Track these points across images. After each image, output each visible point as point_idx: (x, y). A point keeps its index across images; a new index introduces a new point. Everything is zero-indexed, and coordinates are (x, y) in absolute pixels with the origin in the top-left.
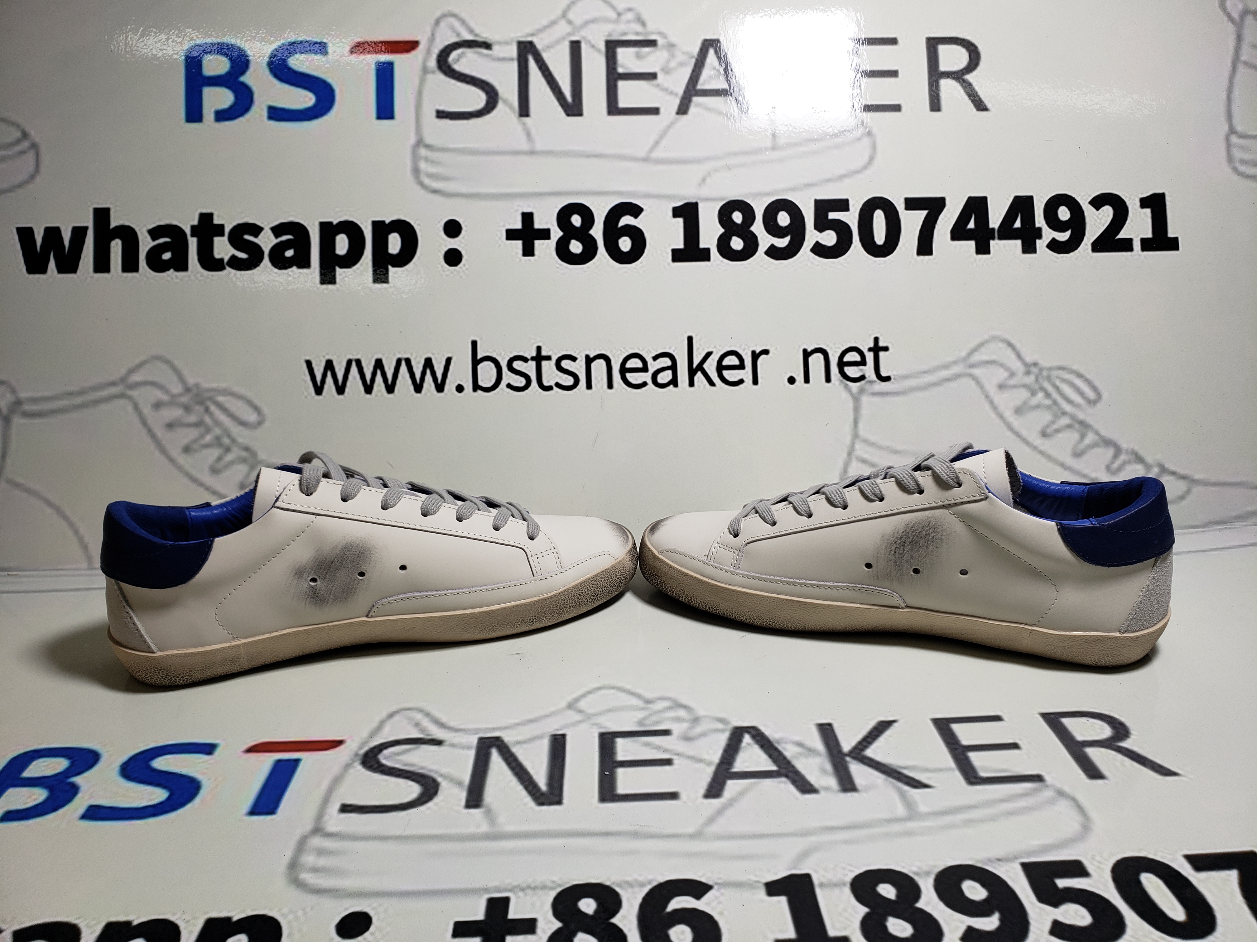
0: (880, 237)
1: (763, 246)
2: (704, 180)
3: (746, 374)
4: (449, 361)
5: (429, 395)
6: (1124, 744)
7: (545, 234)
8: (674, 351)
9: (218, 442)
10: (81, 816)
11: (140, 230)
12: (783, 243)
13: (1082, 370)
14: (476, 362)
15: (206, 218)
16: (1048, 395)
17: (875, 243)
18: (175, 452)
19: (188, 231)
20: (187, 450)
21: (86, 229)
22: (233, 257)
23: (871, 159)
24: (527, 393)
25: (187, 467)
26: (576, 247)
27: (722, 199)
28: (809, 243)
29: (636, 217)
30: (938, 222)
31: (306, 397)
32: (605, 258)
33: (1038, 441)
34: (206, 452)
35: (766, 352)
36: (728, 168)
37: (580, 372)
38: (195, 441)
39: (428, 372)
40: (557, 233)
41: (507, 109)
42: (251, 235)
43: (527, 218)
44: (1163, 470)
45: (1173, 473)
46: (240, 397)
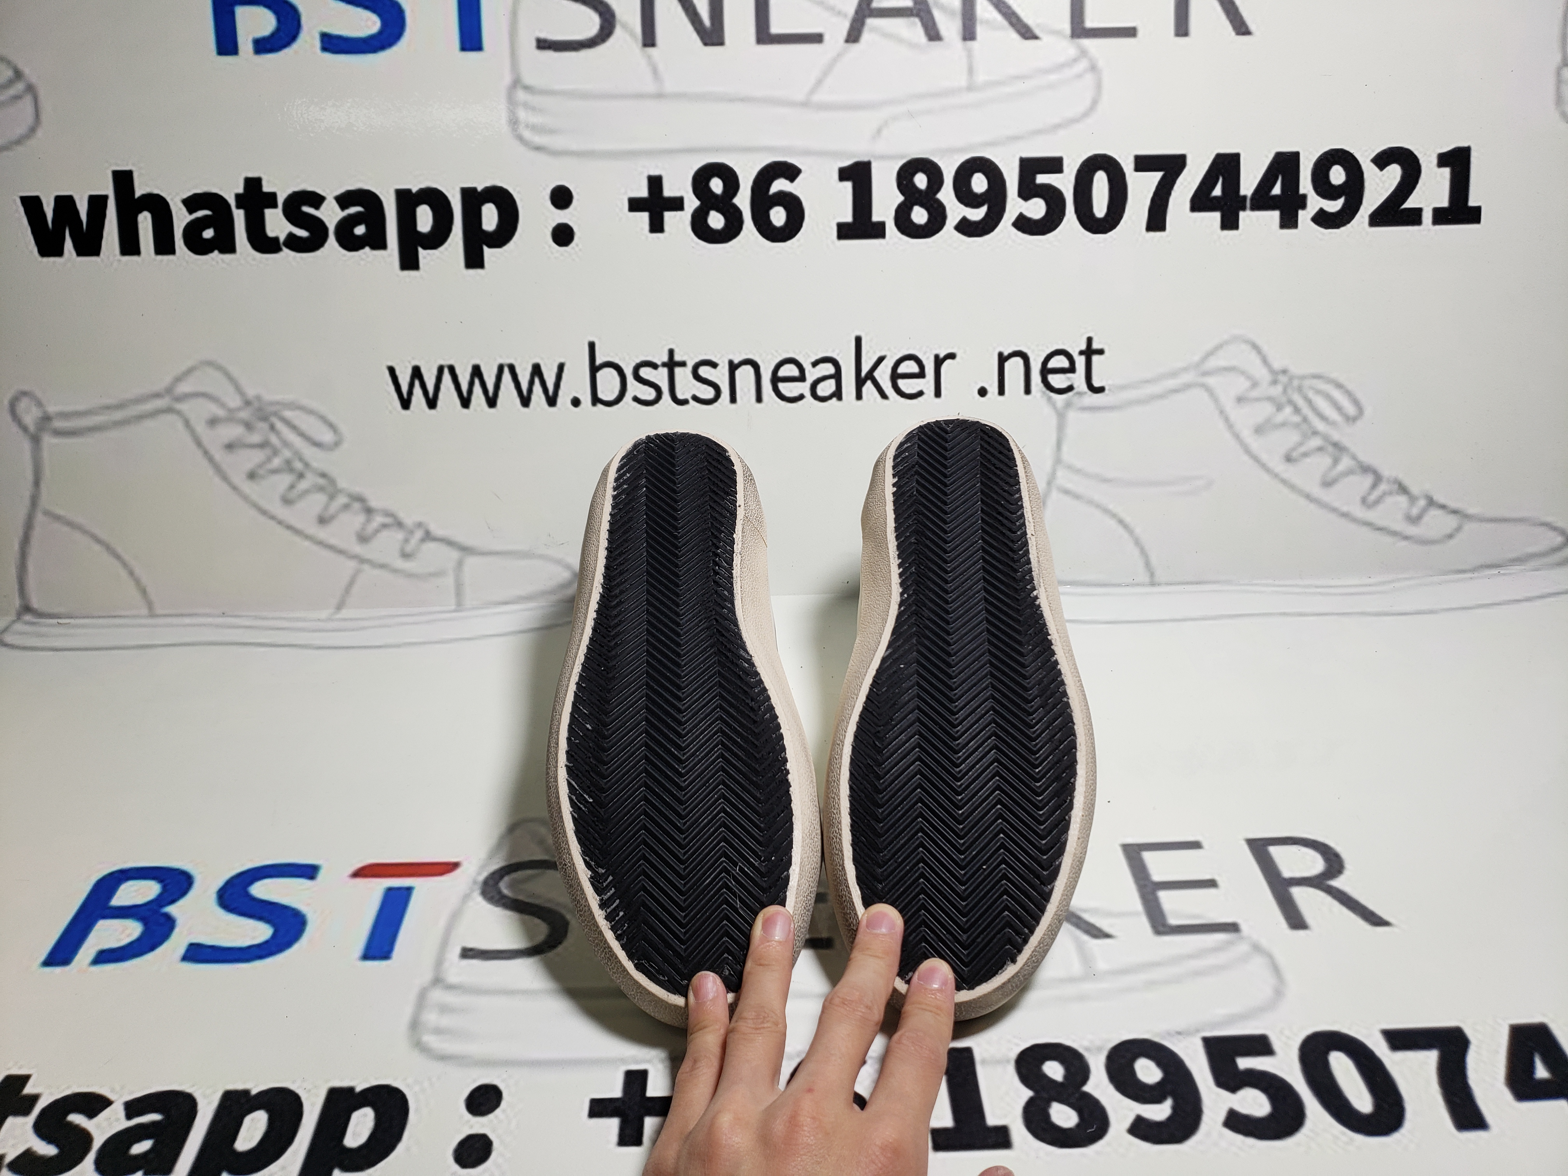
0: (1100, 208)
1: (952, 219)
2: (879, 131)
3: (927, 384)
4: (561, 367)
5: (539, 409)
6: (1336, 883)
7: (677, 204)
8: (838, 355)
9: (288, 466)
10: (182, 956)
11: (172, 199)
12: (977, 214)
13: (1342, 379)
14: (594, 369)
15: (253, 184)
16: (1297, 410)
17: (1093, 214)
18: (239, 479)
19: (232, 202)
20: (252, 476)
21: (105, 198)
22: (291, 235)
23: (1095, 103)
24: (657, 408)
25: (254, 497)
26: (716, 221)
27: (902, 157)
28: (1010, 216)
29: (792, 180)
30: (1176, 187)
31: (391, 412)
32: (753, 234)
33: (1280, 467)
34: (275, 478)
35: (952, 356)
36: (911, 115)
37: (723, 382)
38: (260, 466)
39: (537, 381)
40: (692, 203)
41: (628, 38)
42: (311, 206)
43: (655, 183)
44: (1431, 502)
45: (1443, 507)
46: (311, 412)
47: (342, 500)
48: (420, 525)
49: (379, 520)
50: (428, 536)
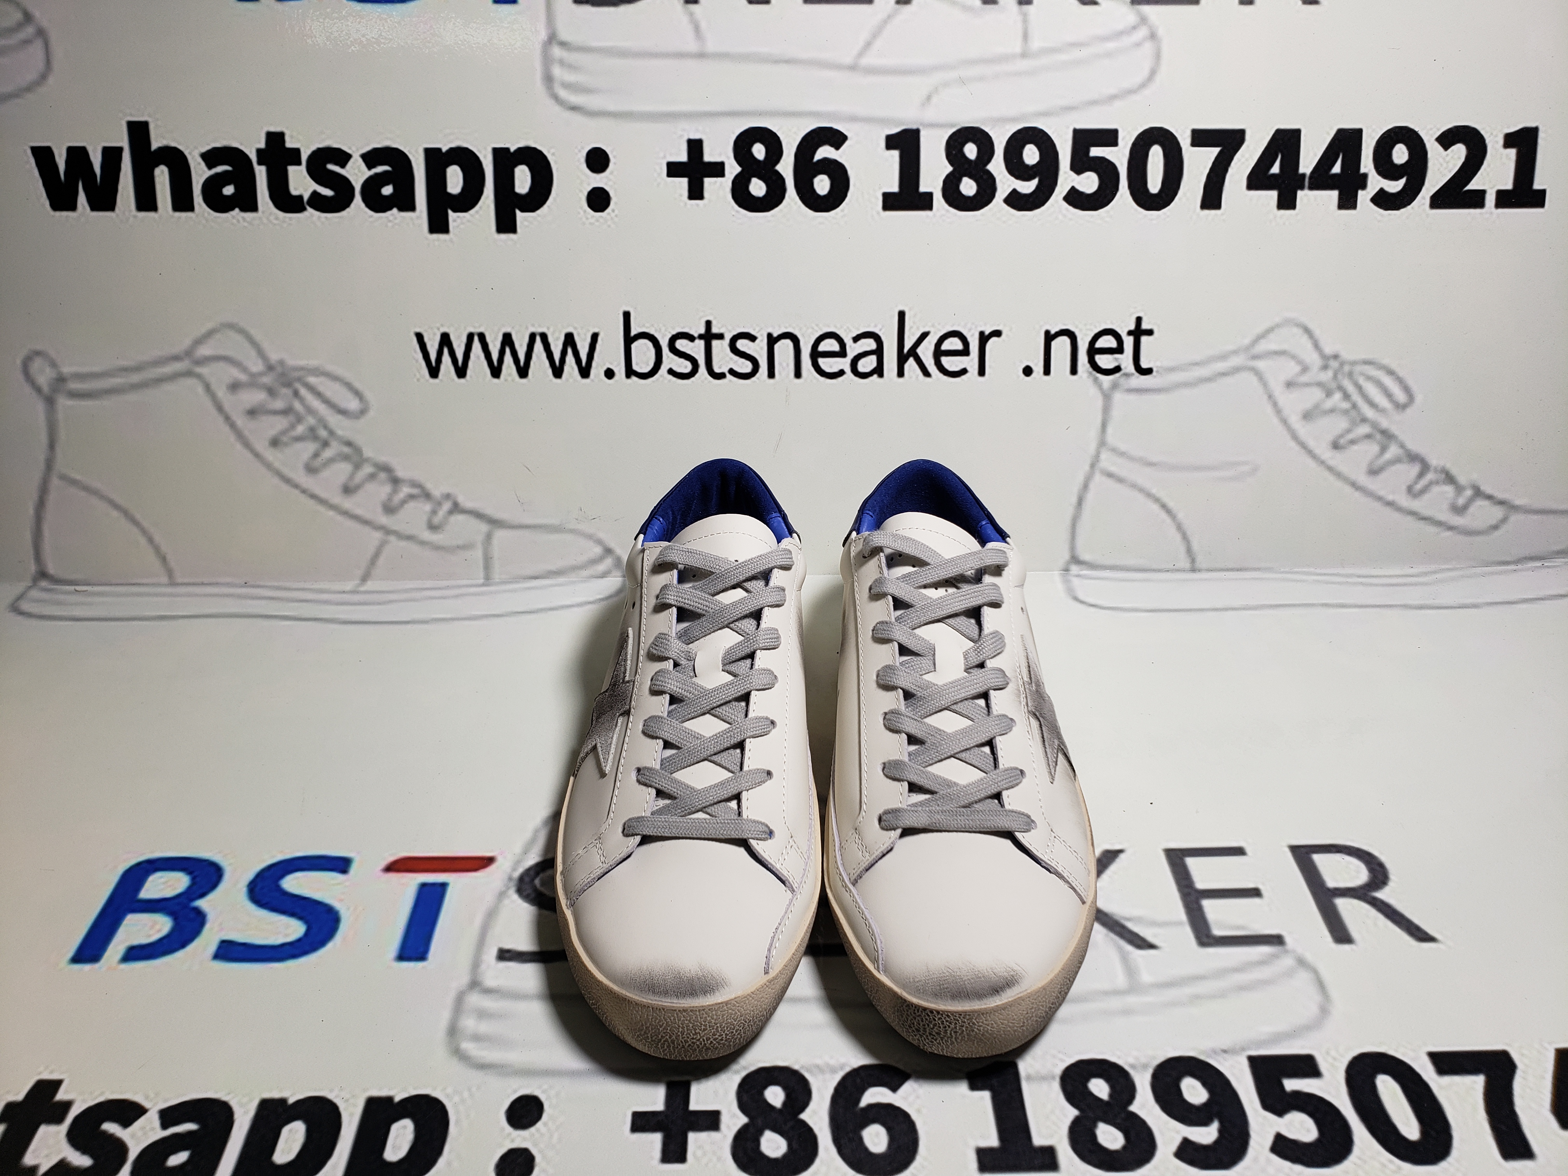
0: (1154, 184)
1: (1002, 192)
2: (929, 98)
3: (971, 362)
4: (595, 337)
5: (571, 380)
6: (1380, 895)
7: (717, 170)
8: (880, 330)
9: (312, 434)
10: (213, 954)
11: (190, 153)
12: (1028, 187)
13: (1394, 366)
14: (629, 340)
15: (275, 139)
16: (1346, 396)
17: (1147, 190)
18: (262, 446)
19: (253, 157)
20: (275, 443)
21: (120, 149)
22: (315, 194)
23: (1153, 73)
24: (693, 382)
25: (277, 464)
26: (758, 188)
27: (952, 126)
28: (1061, 190)
29: (837, 147)
30: (1233, 164)
31: (418, 380)
32: (796, 203)
33: (1327, 454)
34: (299, 446)
35: (997, 333)
36: (962, 81)
37: (761, 356)
38: (284, 432)
39: (570, 351)
40: (733, 169)
42: (336, 164)
43: (695, 146)
44: (1478, 493)
45: (1489, 497)
46: (335, 378)
47: (368, 469)
48: (448, 496)
49: (406, 490)
50: (456, 508)
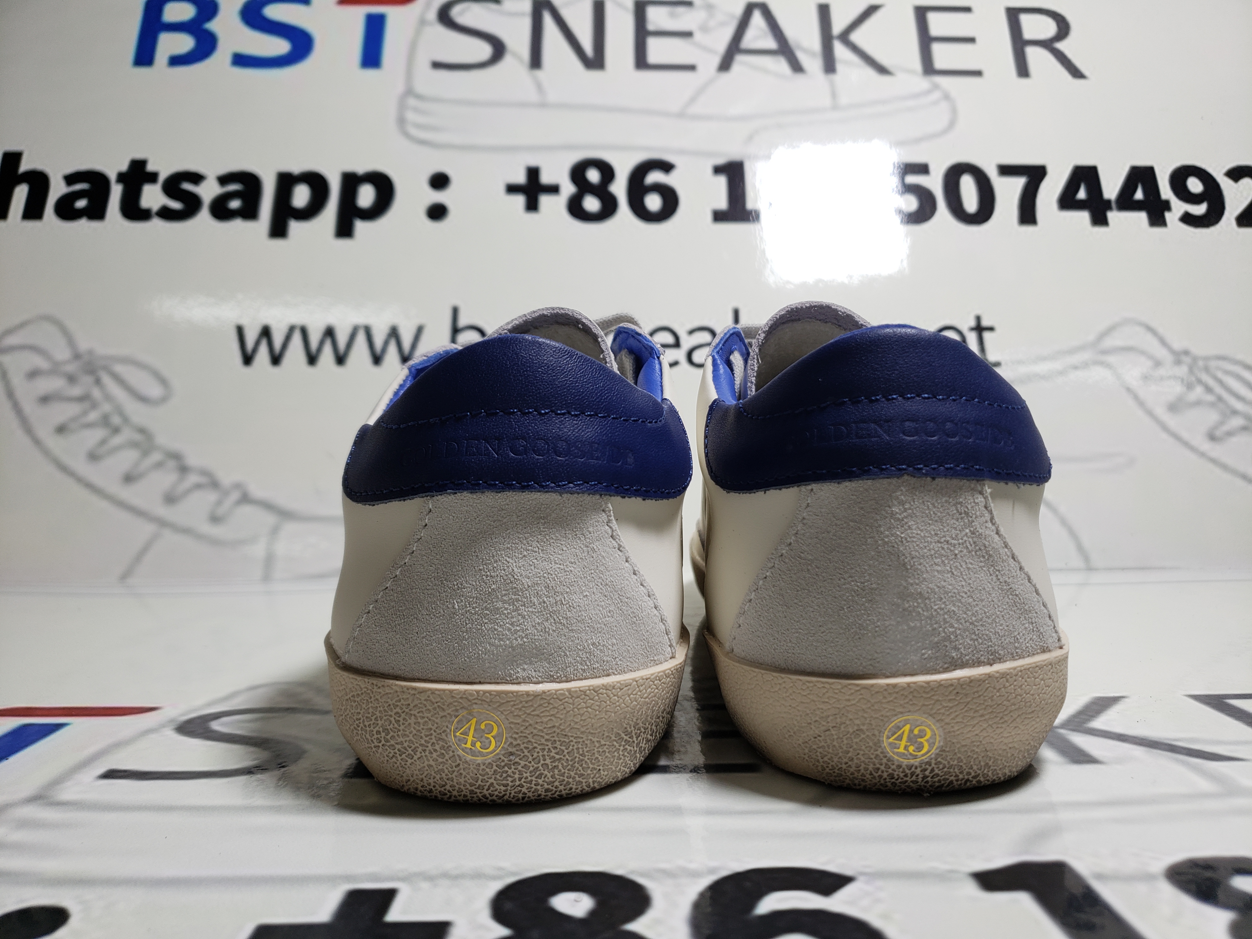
0: (971, 205)
2: (751, 137)
4: (420, 329)
5: (390, 367)
7: (554, 189)
8: (713, 323)
9: (105, 421)
11: (54, 175)
14: (456, 331)
15: (138, 165)
17: (965, 209)
18: (45, 433)
19: (113, 178)
20: (61, 429)
22: (165, 207)
23: (952, 123)
25: (57, 452)
26: (591, 204)
29: (666, 173)
31: (230, 368)
32: (628, 215)
33: (1206, 446)
34: (87, 432)
38: (74, 419)
39: (393, 342)
40: (568, 189)
41: (516, 61)
42: (190, 184)
43: (533, 173)
46: (144, 367)
47: (156, 457)
48: (238, 485)
50: (245, 499)
